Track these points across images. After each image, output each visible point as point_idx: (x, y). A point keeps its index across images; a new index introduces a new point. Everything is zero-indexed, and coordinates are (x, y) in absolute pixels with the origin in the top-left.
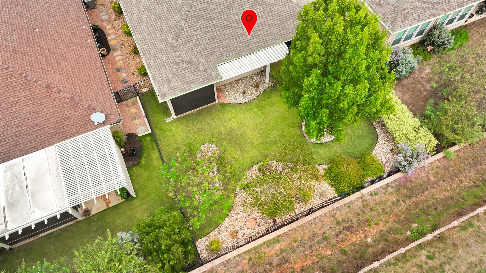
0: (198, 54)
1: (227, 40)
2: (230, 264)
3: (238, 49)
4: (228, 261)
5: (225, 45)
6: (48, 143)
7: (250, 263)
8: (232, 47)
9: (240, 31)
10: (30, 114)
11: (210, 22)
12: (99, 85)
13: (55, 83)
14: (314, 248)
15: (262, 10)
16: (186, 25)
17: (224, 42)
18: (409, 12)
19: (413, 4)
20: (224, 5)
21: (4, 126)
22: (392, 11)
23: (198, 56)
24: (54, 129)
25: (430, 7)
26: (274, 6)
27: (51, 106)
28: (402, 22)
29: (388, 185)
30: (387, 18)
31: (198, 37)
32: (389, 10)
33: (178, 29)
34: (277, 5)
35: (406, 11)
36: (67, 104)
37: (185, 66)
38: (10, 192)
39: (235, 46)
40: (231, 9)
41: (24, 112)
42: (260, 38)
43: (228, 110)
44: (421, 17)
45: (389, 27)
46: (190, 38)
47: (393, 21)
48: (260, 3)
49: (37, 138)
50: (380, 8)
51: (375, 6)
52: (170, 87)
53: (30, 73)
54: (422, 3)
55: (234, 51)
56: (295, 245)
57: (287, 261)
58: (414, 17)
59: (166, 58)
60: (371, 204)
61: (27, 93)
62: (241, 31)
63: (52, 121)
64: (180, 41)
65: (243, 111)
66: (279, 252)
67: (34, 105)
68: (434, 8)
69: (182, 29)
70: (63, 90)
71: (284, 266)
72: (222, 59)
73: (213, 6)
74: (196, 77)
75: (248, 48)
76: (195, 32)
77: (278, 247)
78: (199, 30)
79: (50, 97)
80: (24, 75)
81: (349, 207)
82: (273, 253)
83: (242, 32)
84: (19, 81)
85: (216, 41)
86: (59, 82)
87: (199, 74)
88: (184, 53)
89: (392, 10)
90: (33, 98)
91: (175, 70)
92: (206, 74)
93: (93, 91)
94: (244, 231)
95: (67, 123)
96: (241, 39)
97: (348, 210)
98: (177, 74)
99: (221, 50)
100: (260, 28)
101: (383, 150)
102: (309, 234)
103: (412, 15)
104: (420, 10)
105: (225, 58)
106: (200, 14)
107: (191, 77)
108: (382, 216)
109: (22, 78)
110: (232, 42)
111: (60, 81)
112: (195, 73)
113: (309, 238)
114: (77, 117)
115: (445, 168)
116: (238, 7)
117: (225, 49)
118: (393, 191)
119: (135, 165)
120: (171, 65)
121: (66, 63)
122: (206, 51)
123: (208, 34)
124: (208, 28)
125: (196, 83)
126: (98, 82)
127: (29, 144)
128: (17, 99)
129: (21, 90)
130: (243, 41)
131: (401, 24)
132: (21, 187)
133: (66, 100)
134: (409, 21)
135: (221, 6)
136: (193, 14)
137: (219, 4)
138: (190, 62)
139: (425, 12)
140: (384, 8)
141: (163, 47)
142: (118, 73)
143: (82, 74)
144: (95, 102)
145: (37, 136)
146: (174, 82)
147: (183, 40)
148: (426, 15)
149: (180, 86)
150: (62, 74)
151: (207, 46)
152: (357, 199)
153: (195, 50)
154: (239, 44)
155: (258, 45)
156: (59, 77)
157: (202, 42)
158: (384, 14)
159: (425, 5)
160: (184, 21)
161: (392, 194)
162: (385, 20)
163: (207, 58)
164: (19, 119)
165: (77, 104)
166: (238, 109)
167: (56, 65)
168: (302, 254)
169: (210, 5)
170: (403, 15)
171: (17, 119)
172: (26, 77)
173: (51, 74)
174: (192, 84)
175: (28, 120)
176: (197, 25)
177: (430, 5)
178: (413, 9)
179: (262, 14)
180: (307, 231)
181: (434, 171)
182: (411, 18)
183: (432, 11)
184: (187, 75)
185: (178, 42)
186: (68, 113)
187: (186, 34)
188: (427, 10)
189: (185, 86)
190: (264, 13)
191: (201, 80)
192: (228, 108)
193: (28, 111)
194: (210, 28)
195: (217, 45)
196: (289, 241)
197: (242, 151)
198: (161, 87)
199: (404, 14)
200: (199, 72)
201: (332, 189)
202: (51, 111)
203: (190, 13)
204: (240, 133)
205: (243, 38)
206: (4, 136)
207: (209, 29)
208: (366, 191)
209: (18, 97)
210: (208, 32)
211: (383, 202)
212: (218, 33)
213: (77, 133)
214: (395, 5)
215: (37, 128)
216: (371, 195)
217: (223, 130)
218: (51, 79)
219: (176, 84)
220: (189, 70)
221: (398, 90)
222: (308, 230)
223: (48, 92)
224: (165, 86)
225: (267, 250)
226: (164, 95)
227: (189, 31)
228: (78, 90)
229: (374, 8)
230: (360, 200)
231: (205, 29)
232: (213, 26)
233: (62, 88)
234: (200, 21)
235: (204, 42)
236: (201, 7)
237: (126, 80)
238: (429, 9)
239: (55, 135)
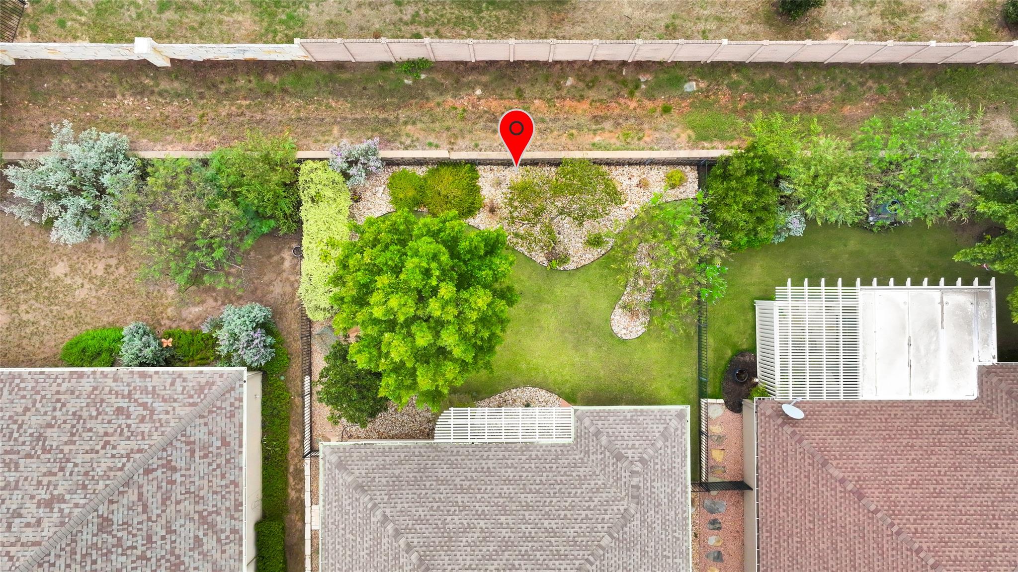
0: (597, 473)
1: (538, 482)
2: (667, 145)
3: (524, 458)
4: (669, 148)
5: (545, 474)
6: (872, 405)
7: (641, 135)
8: (533, 466)
9: (508, 491)
10: (893, 460)
11: (554, 526)
12: (775, 483)
13: (847, 502)
14: (552, 116)
15: (449, 518)
16: (601, 535)
17: (544, 479)
18: (186, 396)
19: (170, 409)
20: (517, 553)
21: (932, 454)
22: (215, 412)
23: (599, 468)
24: (859, 423)
25: (138, 392)
26: (422, 517)
27: (860, 462)
28: (213, 383)
29: (406, 148)
30: (232, 405)
31: (587, 504)
32: (219, 418)
33: (618, 533)
34: (416, 518)
35: (191, 401)
36: (834, 455)
37: (630, 452)
38: (933, 347)
39: (527, 466)
40: (506, 539)
41: (902, 466)
42: (477, 466)
43: (568, 385)
44: (169, 381)
45: (241, 386)
46: (602, 508)
47: (227, 392)
48: (446, 534)
49: (886, 419)
50: (228, 432)
51: (232, 444)
52: (665, 426)
53: (886, 532)
54: (149, 405)
55: (534, 456)
56: (574, 131)
57: (595, 117)
58: (185, 384)
59: (655, 484)
60: (444, 135)
61: (894, 495)
62: (505, 490)
63: (861, 437)
64: (622, 508)
65: (544, 372)
66: (599, 132)
67: (886, 472)
68: (131, 388)
69: (611, 531)
70: (838, 484)
71: (602, 114)
72: (558, 449)
73: (538, 557)
74: (618, 427)
75: (506, 454)
76: (590, 516)
77: (597, 139)
78: (580, 518)
79: (859, 477)
80: (895, 529)
81: (477, 145)
82: (607, 135)
83: (505, 487)
84: (904, 521)
85: (558, 487)
86: (841, 503)
87: (610, 431)
88: (624, 480)
89: (214, 415)
90: (885, 484)
91: (649, 450)
92: (599, 427)
93: (788, 472)
94: (628, 182)
95: (840, 426)
96: (512, 475)
97: (480, 142)
98: (648, 442)
99: (555, 466)
100: (468, 483)
101: (370, 206)
102: (550, 136)
103: (183, 391)
104: (163, 393)
105: (553, 449)
106: (568, 548)
107: (627, 430)
108: (441, 114)
109: (899, 524)
110: (530, 474)
111: (838, 504)
112: (617, 434)
113: (552, 132)
114: (824, 429)
115: (307, 135)
116: (492, 539)
117: (547, 466)
118: (403, 139)
119: (742, 353)
120: (652, 465)
121: (821, 546)
122: (581, 474)
123: (567, 504)
124: (562, 516)
125: (622, 418)
126: (775, 491)
127: (899, 413)
128: (910, 491)
129: (902, 503)
130: (509, 470)
131: (218, 380)
132: (918, 349)
133: (835, 463)
134: (198, 380)
135: (523, 552)
136: (581, 553)
137: (526, 557)
138: (619, 457)
139: (154, 387)
140: (224, 428)
141: (652, 512)
142: (721, 550)
143: (799, 514)
144: (790, 447)
145: (886, 422)
146: (657, 430)
147: (615, 508)
148: (159, 380)
149: (650, 422)
150: (832, 521)
151: (576, 483)
152: (460, 150)
153: (600, 482)
154: (519, 467)
155: (486, 454)
156: (839, 514)
157: (582, 493)
158: (233, 416)
159: (145, 400)
160: (601, 543)
161: (408, 135)
162: (237, 404)
163: (586, 460)
164: (910, 458)
165: (820, 450)
166: (551, 379)
167: (839, 544)
168: (571, 117)
169: (544, 560)
170: (202, 396)
171: (914, 459)
172: (892, 525)
173: (850, 523)
174: (629, 417)
175: (896, 451)
176: (580, 528)
177: (136, 397)
178: (175, 401)
179: (453, 509)
180: (550, 141)
181: (326, 138)
182: (191, 384)
183: (140, 384)
184: (632, 435)
185: (626, 507)
186: (835, 440)
187: (607, 517)
188: (150, 389)
189: (641, 418)
190: (448, 511)
191: (611, 419)
192: (567, 389)
193: (895, 466)
194: (559, 515)
195: (558, 478)
196: (580, 140)
197: (578, 302)
198: (679, 432)
199: (199, 397)
200: (611, 434)
201: (480, 184)
202: (861, 454)
203: (586, 557)
204: (567, 335)
205: (507, 475)
206: (934, 439)
207: (563, 513)
208: (442, 154)
209: (907, 493)
210: (566, 509)
211: (428, 131)
212: (548, 500)
213: (827, 406)
214: (202, 421)
215: (884, 433)
216: (437, 147)
217: (591, 351)
218: (853, 512)
219: (655, 426)
220: (625, 443)
221: (273, 295)
222: (548, 141)
223: (861, 485)
224: (673, 430)
225: (613, 141)
226: (680, 416)
227: (599, 520)
228: (812, 479)
229: (237, 441)
230: (456, 147)
231: (569, 516)
232: (552, 517)
233: (839, 488)
234: (572, 535)
235: (579, 491)
236: (561, 562)
237: (711, 527)
238: (145, 391)
239: (859, 414)
